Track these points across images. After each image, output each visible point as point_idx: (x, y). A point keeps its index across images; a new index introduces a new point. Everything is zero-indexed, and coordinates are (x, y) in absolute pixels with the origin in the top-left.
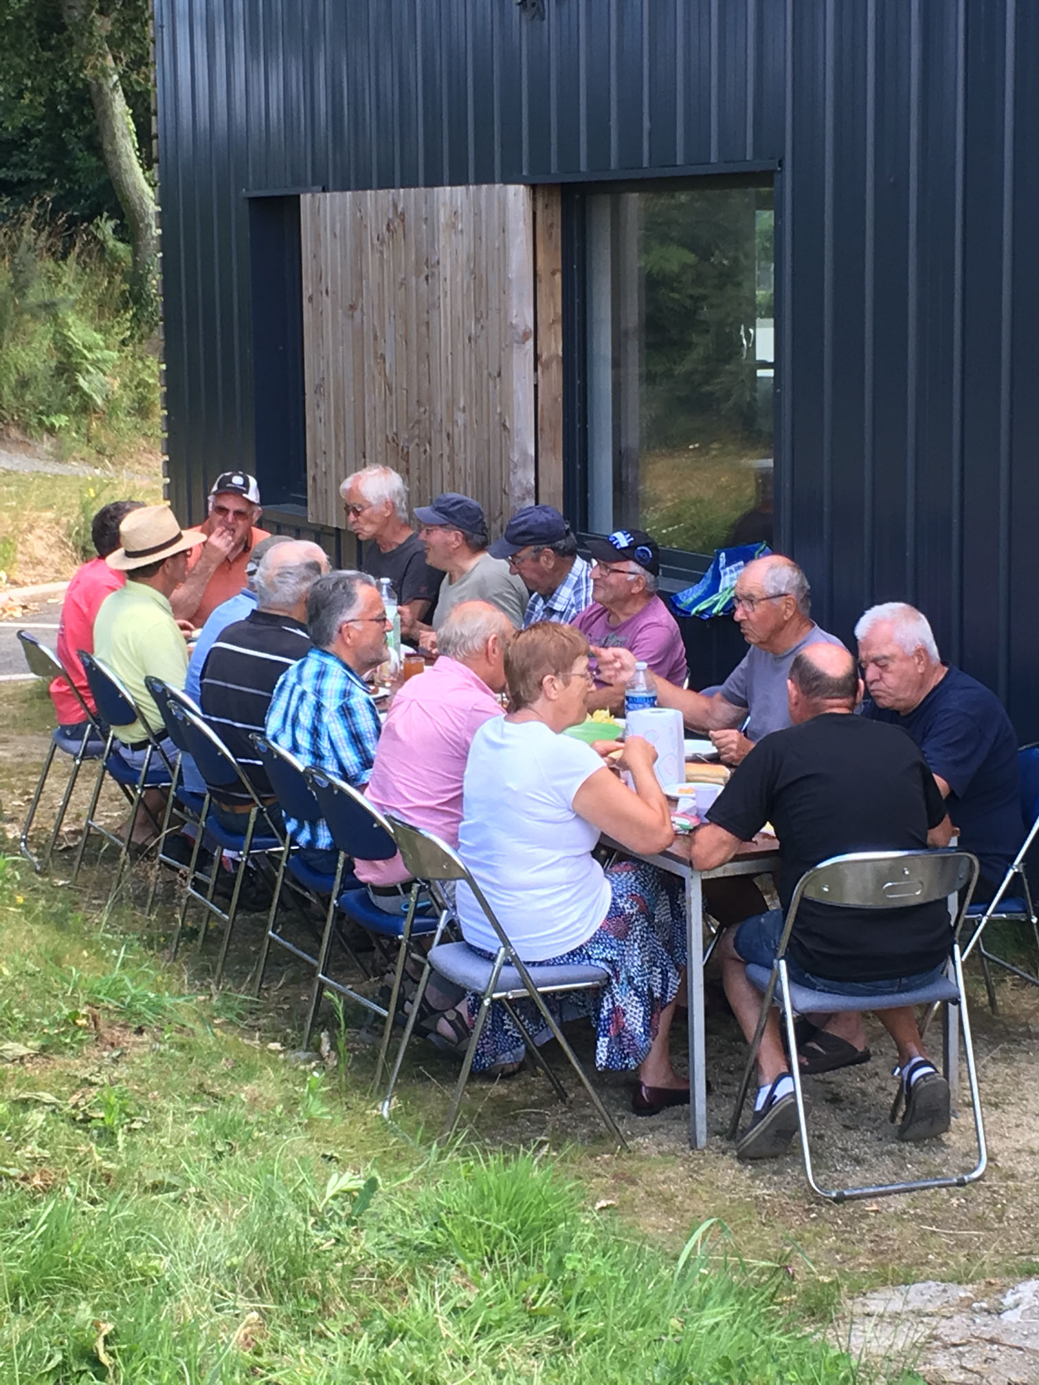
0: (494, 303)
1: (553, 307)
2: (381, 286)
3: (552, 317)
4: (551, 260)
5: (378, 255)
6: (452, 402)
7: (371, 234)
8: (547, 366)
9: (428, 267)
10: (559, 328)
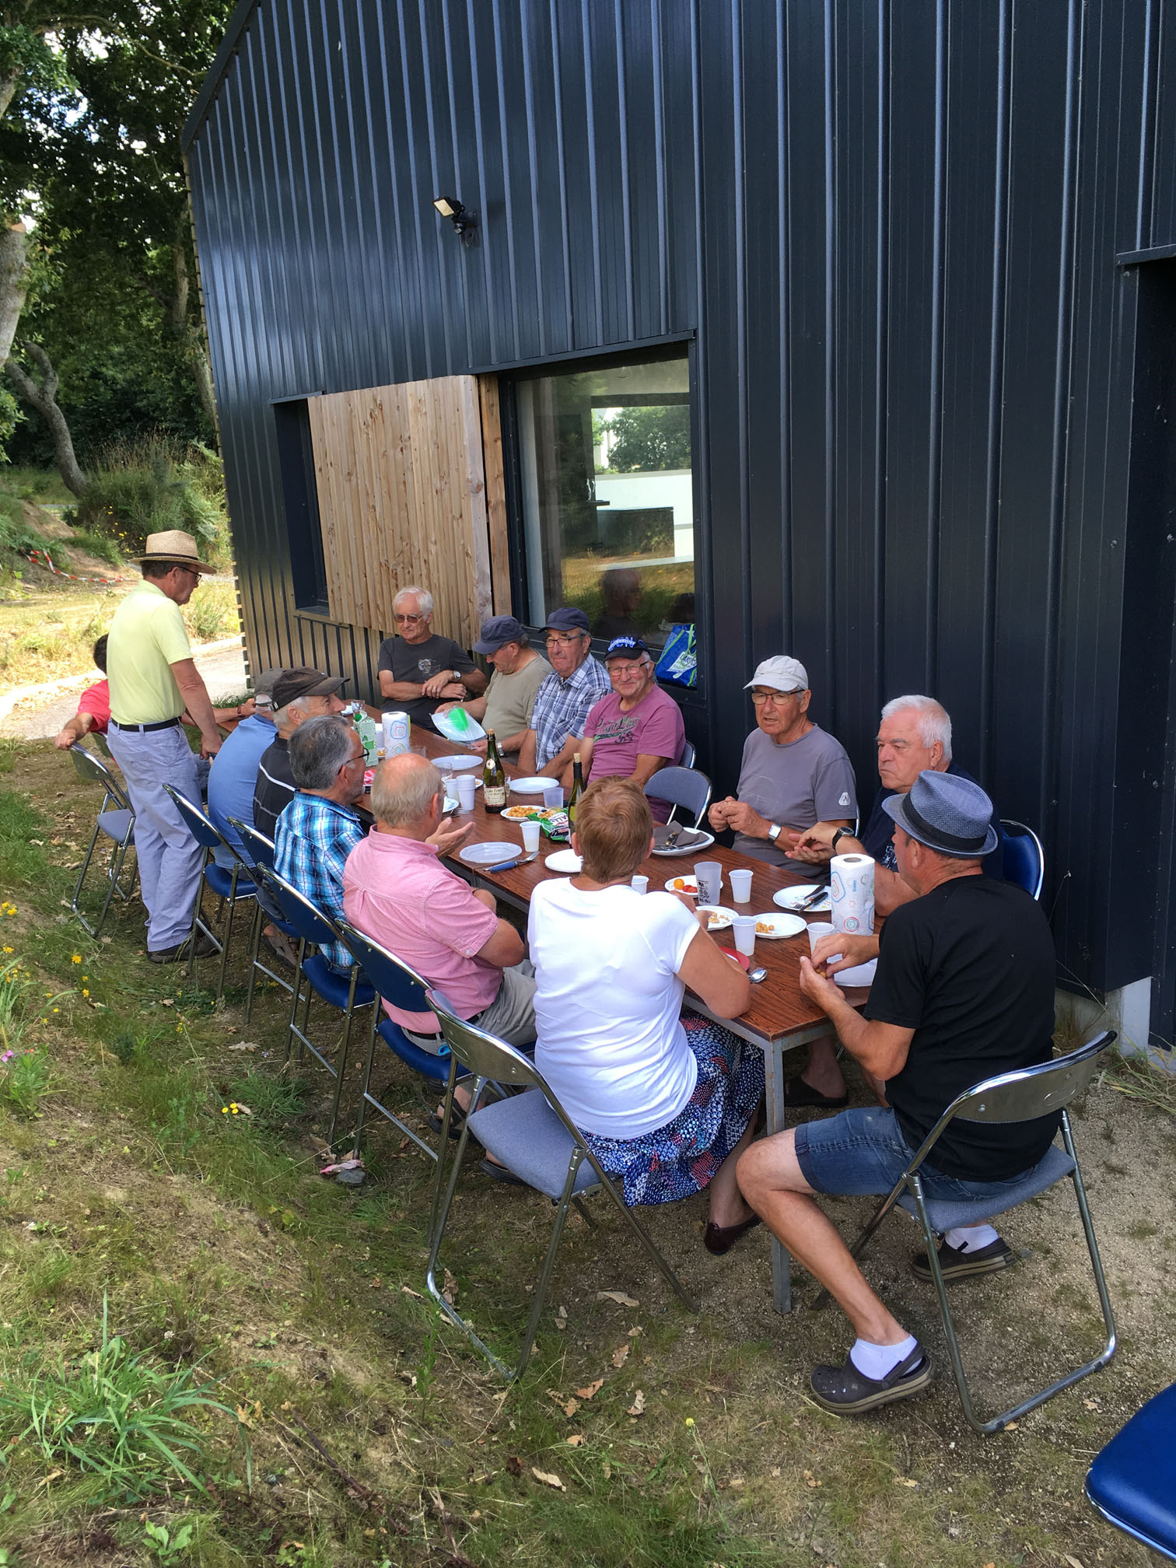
0: (453, 466)
1: (497, 466)
2: (369, 458)
3: (497, 473)
4: (493, 431)
5: (365, 436)
6: (426, 537)
7: (358, 422)
8: (495, 509)
9: (402, 442)
10: (501, 480)
